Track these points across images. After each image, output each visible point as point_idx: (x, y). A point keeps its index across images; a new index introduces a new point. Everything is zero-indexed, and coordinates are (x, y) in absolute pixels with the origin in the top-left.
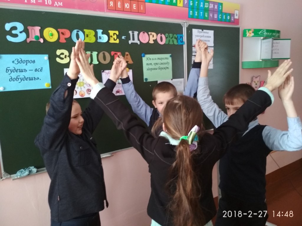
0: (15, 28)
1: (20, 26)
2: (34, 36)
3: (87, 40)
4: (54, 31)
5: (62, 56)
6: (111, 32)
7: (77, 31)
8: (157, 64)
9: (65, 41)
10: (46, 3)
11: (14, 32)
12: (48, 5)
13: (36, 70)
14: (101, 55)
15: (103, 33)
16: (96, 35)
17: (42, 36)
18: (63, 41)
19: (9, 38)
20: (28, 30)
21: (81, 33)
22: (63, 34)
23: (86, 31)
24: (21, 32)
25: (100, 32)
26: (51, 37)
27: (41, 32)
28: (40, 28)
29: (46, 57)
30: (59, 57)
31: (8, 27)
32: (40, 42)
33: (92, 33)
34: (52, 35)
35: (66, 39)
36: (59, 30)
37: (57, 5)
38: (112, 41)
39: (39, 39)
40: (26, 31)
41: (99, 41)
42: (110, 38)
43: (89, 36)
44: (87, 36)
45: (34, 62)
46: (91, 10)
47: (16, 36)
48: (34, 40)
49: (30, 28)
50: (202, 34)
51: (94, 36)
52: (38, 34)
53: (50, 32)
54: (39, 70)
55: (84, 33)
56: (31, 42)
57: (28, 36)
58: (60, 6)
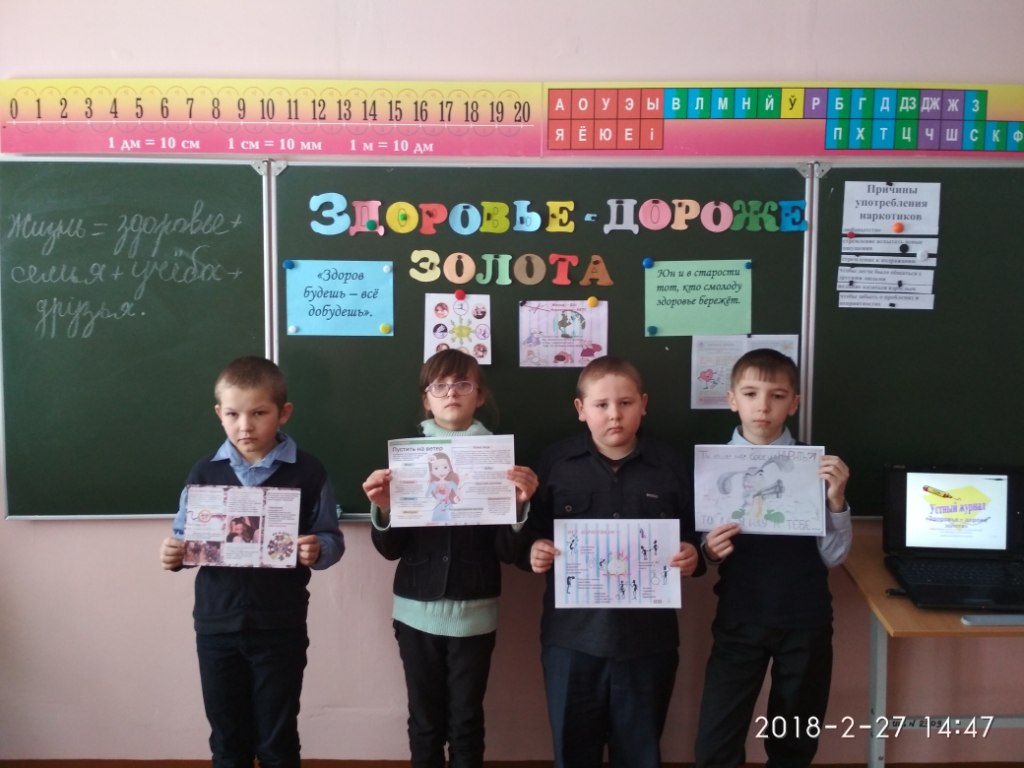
0: (328, 205)
1: (339, 201)
2: (365, 222)
3: (488, 228)
4: (408, 208)
5: (423, 265)
6: (554, 206)
7: (465, 207)
8: (693, 287)
9: (433, 231)
10: (396, 149)
11: (326, 214)
12: (401, 153)
13: (364, 295)
14: (521, 262)
15: (530, 209)
16: (512, 216)
17: (383, 221)
18: (428, 229)
19: (317, 227)
20: (353, 208)
21: (473, 212)
22: (430, 214)
23: (487, 206)
24: (340, 214)
25: (522, 206)
26: (403, 223)
27: (382, 211)
28: (379, 203)
29: (386, 267)
30: (416, 266)
31: (315, 203)
32: (377, 233)
33: (503, 208)
34: (405, 218)
35: (435, 226)
36: (422, 206)
37: (420, 149)
38: (554, 227)
39: (375, 227)
40: (350, 211)
41: (518, 227)
42: (551, 219)
43: (494, 217)
44: (489, 217)
45: (361, 276)
46: (502, 154)
47: (329, 221)
48: (366, 229)
49: (357, 204)
51: (507, 216)
52: (375, 217)
53: (402, 212)
54: (371, 295)
55: (481, 210)
56: (358, 233)
57: (353, 222)
58: (427, 153)
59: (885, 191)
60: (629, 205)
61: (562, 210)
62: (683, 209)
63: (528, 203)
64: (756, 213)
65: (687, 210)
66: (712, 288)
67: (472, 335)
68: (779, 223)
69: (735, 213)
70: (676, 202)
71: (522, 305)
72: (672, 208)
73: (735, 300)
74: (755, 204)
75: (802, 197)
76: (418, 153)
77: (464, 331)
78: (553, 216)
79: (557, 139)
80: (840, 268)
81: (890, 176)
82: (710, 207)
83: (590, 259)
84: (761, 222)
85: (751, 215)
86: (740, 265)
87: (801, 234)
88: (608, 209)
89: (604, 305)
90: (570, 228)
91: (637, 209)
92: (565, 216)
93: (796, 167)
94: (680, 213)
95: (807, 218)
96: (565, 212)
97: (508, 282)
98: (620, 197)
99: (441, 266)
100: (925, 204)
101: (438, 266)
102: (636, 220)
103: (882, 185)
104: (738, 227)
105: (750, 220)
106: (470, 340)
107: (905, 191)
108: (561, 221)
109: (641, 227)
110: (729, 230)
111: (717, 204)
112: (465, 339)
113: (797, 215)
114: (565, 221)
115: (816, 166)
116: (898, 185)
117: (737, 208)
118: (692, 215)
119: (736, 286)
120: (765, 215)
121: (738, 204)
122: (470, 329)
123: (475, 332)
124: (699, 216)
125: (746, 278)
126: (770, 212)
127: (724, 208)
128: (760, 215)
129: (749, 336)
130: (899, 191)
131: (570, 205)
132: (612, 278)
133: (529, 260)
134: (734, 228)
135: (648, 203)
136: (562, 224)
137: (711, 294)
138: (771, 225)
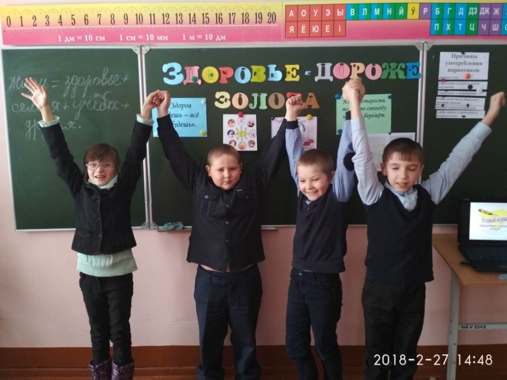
0: (172, 69)
1: (177, 67)
2: (191, 78)
3: (255, 79)
4: (213, 70)
5: (221, 100)
6: (289, 67)
7: (243, 69)
9: (226, 82)
10: (207, 39)
11: (171, 74)
12: (209, 41)
13: (192, 116)
14: (272, 97)
15: (276, 69)
16: (267, 73)
17: (200, 77)
18: (224, 81)
19: (166, 81)
20: (185, 71)
21: (247, 71)
22: (224, 73)
23: (254, 68)
24: (178, 74)
25: (272, 67)
26: (211, 77)
27: (200, 72)
29: (203, 101)
30: (218, 100)
31: (165, 68)
32: (198, 83)
33: (263, 69)
34: (212, 75)
35: (228, 79)
36: (220, 69)
37: (219, 39)
38: (289, 78)
39: (197, 80)
40: (183, 72)
41: (270, 79)
42: (287, 74)
43: (258, 74)
44: (255, 74)
45: (190, 106)
46: (262, 40)
47: (173, 78)
48: (192, 82)
49: (187, 69)
50: (462, 60)
51: (265, 73)
52: (196, 75)
53: (210, 72)
54: (195, 115)
55: (251, 70)
56: (188, 84)
57: (185, 78)
58: (223, 41)
59: (461, 57)
60: (328, 66)
61: (293, 69)
62: (356, 68)
63: (275, 66)
64: (394, 69)
65: (358, 68)
66: (371, 109)
67: (247, 136)
68: (406, 74)
69: (383, 70)
70: (352, 64)
71: (273, 119)
72: (350, 67)
73: (383, 115)
74: (393, 65)
75: (418, 60)
76: (218, 41)
77: (243, 134)
78: (289, 73)
79: (290, 32)
80: (437, 97)
81: (463, 49)
82: (370, 66)
83: (308, 95)
84: (397, 74)
85: (391, 71)
86: (385, 97)
87: (417, 80)
88: (317, 68)
89: (315, 118)
90: (297, 79)
91: (332, 68)
92: (294, 73)
93: (415, 45)
94: (354, 70)
95: (420, 72)
96: (295, 70)
97: (265, 107)
98: (323, 62)
99: (231, 100)
100: (481, 64)
101: (229, 100)
102: (332, 74)
103: (459, 54)
104: (384, 77)
105: (391, 74)
106: (247, 138)
107: (471, 57)
108: (293, 75)
109: (335, 78)
110: (380, 78)
111: (374, 65)
112: (244, 138)
113: (415, 70)
114: (295, 75)
115: (425, 44)
116: (467, 54)
117: (384, 67)
118: (361, 71)
119: (383, 108)
120: (399, 71)
121: (384, 65)
122: (246, 133)
123: (249, 134)
124: (364, 72)
125: (388, 103)
126: (401, 69)
127: (377, 67)
128: (396, 70)
129: (390, 133)
130: (468, 57)
131: (297, 67)
132: (319, 105)
133: (276, 96)
134: (382, 78)
135: (338, 65)
136: (293, 76)
137: (370, 112)
138: (402, 76)
